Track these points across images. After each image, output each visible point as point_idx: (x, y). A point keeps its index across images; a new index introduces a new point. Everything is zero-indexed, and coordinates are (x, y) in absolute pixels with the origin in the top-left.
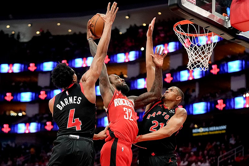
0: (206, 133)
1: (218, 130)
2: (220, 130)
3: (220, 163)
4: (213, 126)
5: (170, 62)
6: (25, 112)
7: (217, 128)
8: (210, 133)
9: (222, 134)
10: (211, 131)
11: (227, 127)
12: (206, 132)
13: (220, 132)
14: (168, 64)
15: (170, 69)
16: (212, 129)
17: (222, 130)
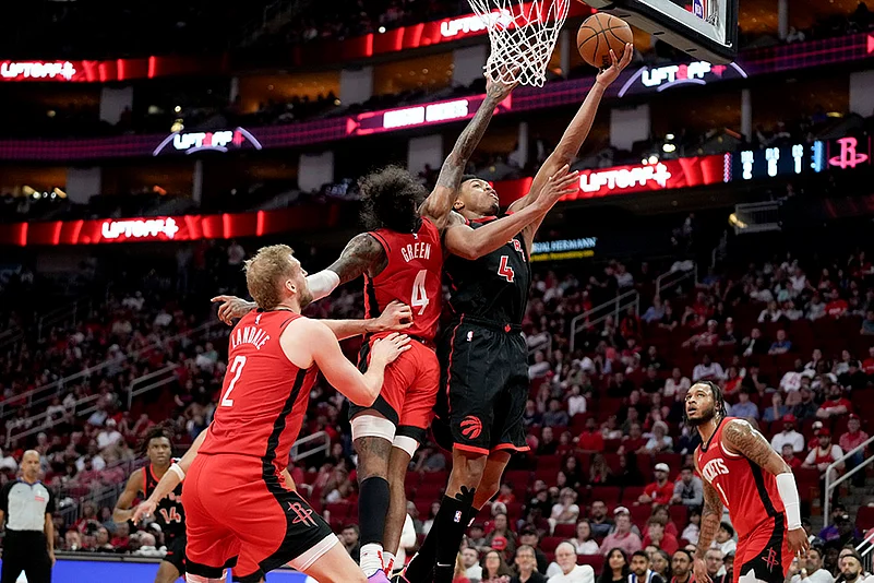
0: (544, 257)
1: (572, 250)
2: (579, 250)
3: (576, 335)
4: (562, 239)
5: (453, 66)
6: (63, 190)
7: (572, 244)
8: (554, 256)
9: (584, 258)
10: (556, 252)
11: (596, 242)
12: (543, 253)
13: (580, 255)
14: (449, 73)
15: (455, 85)
16: (557, 245)
17: (585, 249)
